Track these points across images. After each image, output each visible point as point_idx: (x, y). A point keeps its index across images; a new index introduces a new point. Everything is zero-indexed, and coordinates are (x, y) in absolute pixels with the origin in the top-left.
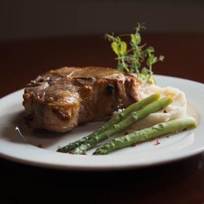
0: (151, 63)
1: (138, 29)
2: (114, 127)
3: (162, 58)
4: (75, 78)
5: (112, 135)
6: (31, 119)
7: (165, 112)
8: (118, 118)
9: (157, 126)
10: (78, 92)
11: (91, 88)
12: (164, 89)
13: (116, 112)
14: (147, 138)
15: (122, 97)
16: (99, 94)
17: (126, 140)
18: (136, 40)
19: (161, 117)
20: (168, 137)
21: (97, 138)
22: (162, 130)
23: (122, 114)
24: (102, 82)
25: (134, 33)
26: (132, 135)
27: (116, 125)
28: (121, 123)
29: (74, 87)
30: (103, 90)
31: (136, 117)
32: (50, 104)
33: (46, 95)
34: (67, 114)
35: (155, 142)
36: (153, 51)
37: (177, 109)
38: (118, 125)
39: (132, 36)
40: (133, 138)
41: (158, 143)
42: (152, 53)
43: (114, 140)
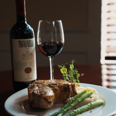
0: (78, 77)
1: (72, 62)
2: (71, 105)
3: (83, 75)
4: (49, 84)
5: (71, 109)
6: (33, 104)
7: (91, 98)
8: (71, 101)
9: (89, 104)
10: (52, 90)
11: (57, 88)
12: (86, 88)
13: (68, 99)
14: (86, 109)
15: (71, 92)
16: (61, 91)
17: (78, 111)
18: (72, 67)
19: (90, 100)
20: (94, 109)
21: (65, 110)
22: (92, 106)
23: (73, 99)
24: (62, 86)
25: (71, 64)
26: (80, 108)
27: (72, 104)
28: (74, 103)
29: (50, 88)
30: (62, 89)
31: (80, 100)
32: (43, 96)
33: (39, 92)
34: (50, 100)
35: (90, 111)
36: (77, 72)
37: (95, 97)
38: (73, 104)
39: (70, 65)
40: (81, 110)
41: (91, 112)
42: (78, 73)
43: (73, 111)
